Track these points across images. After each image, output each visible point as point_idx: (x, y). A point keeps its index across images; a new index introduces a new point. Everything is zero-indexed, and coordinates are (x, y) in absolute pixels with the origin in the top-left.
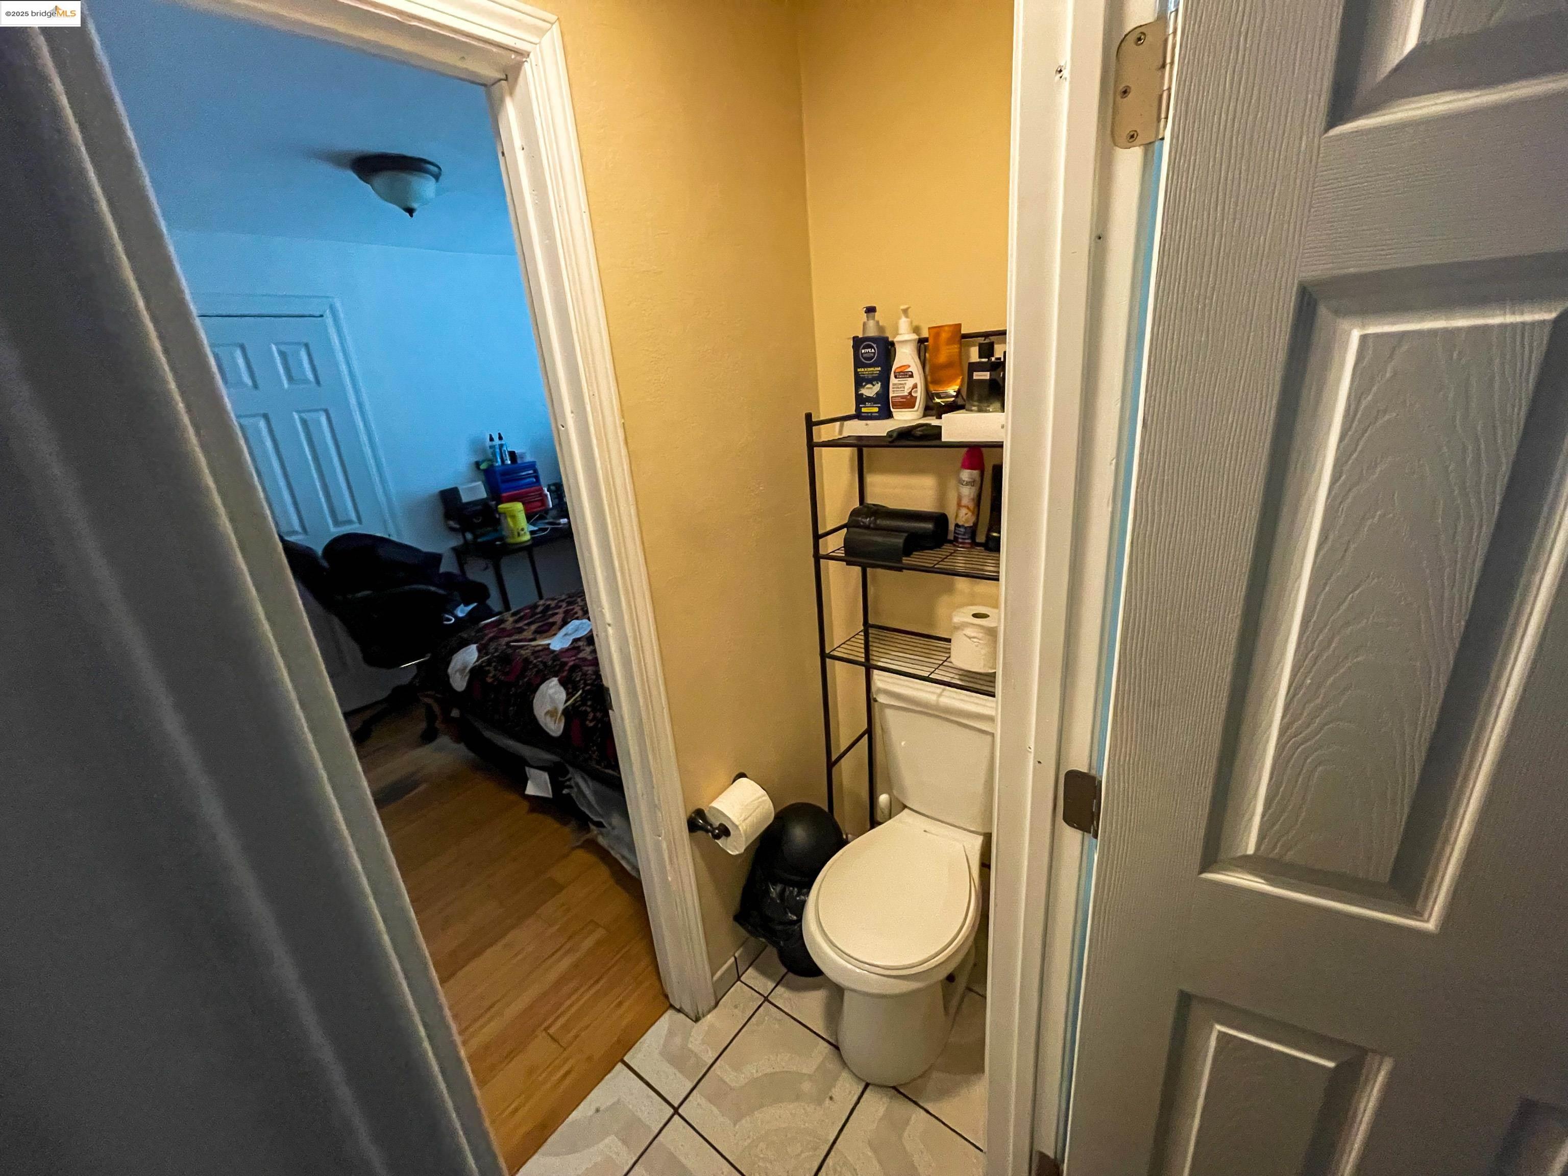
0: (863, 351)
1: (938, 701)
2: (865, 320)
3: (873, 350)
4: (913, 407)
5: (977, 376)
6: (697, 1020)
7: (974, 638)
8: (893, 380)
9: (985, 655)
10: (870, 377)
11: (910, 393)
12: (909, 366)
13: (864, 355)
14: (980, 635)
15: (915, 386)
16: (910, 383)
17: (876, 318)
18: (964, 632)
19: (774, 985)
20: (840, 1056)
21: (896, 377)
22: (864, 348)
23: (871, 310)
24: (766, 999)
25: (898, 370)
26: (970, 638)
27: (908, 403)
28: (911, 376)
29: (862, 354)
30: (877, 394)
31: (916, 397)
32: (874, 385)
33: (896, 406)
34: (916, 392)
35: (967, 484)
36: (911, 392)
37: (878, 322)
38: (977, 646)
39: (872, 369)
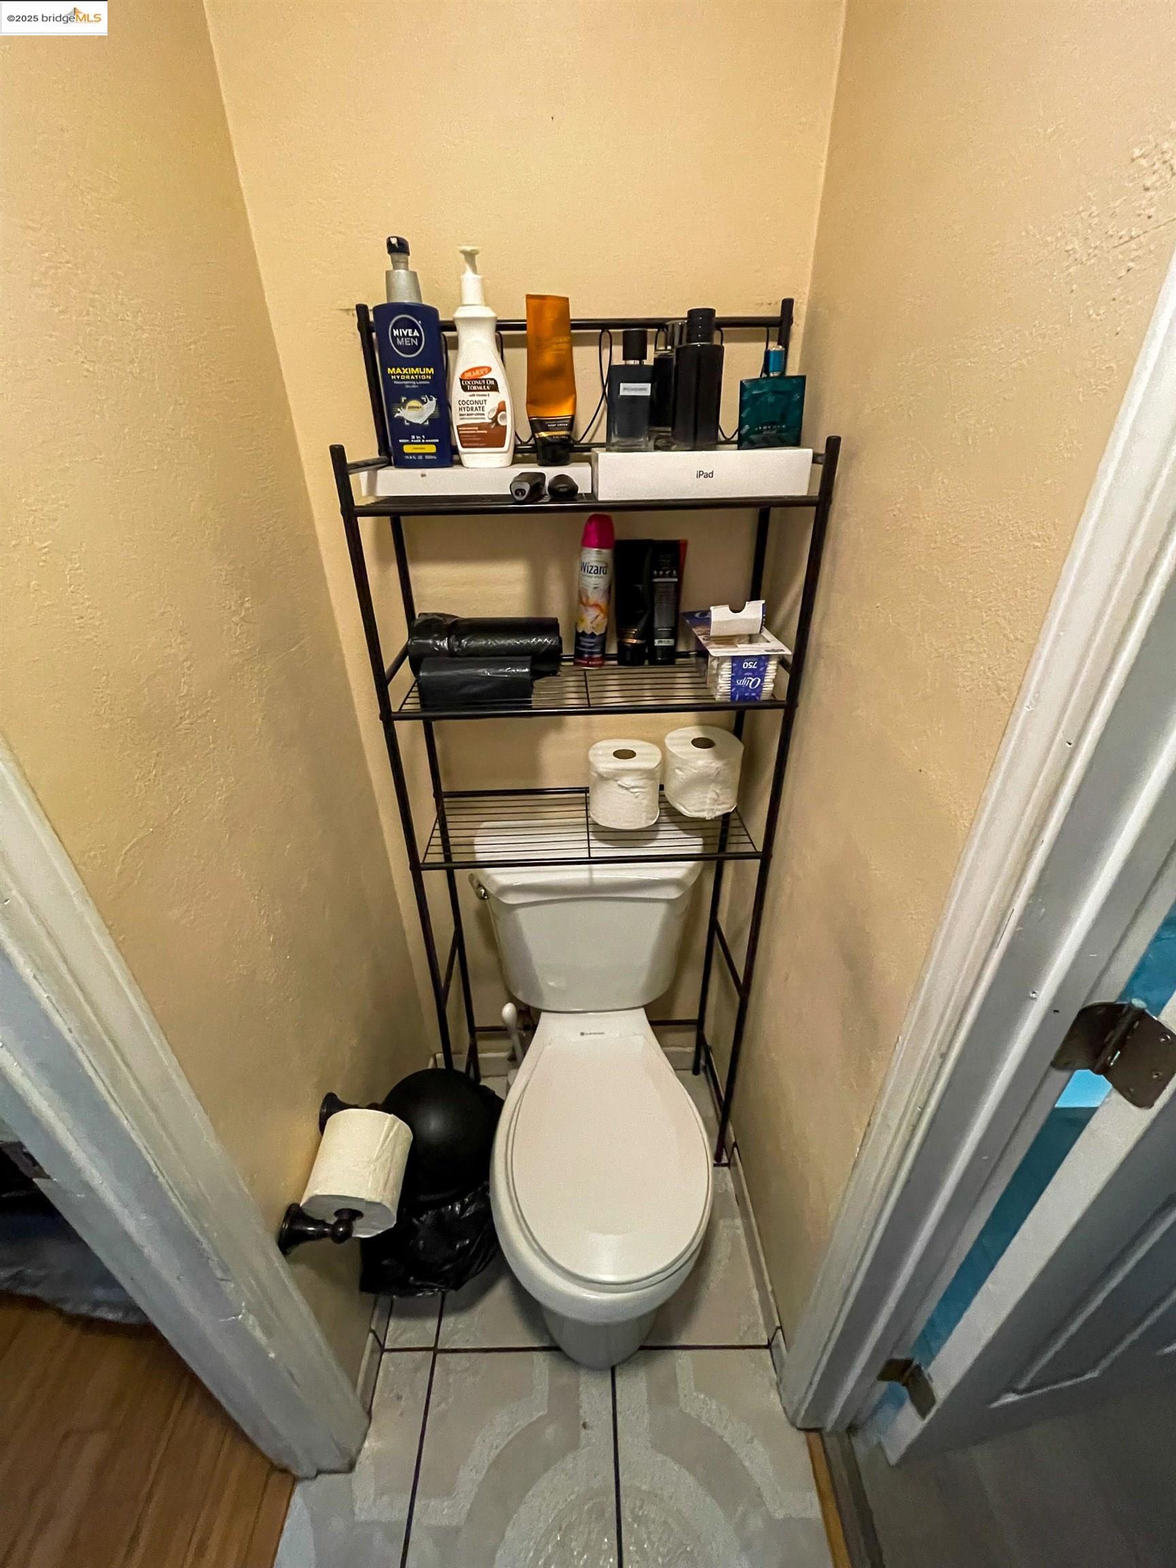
0: (396, 333)
1: (591, 879)
2: (391, 268)
3: (416, 333)
4: (502, 445)
5: (627, 389)
6: (351, 1467)
7: (633, 787)
8: (457, 394)
9: (647, 806)
10: (414, 385)
11: (495, 420)
12: (490, 369)
13: (400, 342)
14: (641, 783)
15: (501, 408)
16: (492, 401)
17: (411, 268)
18: (619, 782)
19: (437, 1321)
20: (567, 1358)
21: (465, 388)
22: (396, 326)
23: (398, 248)
24: (436, 1350)
25: (469, 375)
26: (627, 789)
27: (490, 436)
28: (495, 388)
29: (394, 338)
30: (430, 419)
31: (505, 427)
32: (423, 403)
33: (469, 442)
34: (504, 417)
35: (597, 571)
36: (496, 417)
37: (414, 275)
38: (637, 797)
39: (418, 370)
